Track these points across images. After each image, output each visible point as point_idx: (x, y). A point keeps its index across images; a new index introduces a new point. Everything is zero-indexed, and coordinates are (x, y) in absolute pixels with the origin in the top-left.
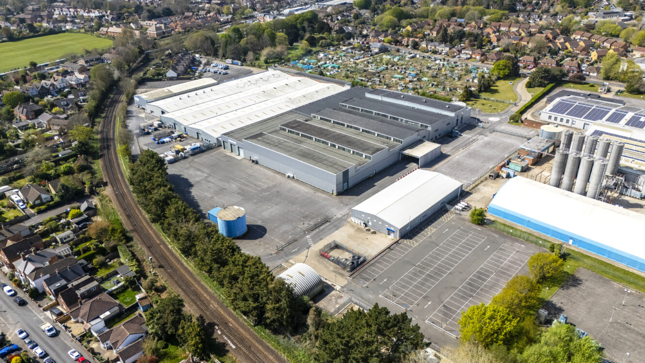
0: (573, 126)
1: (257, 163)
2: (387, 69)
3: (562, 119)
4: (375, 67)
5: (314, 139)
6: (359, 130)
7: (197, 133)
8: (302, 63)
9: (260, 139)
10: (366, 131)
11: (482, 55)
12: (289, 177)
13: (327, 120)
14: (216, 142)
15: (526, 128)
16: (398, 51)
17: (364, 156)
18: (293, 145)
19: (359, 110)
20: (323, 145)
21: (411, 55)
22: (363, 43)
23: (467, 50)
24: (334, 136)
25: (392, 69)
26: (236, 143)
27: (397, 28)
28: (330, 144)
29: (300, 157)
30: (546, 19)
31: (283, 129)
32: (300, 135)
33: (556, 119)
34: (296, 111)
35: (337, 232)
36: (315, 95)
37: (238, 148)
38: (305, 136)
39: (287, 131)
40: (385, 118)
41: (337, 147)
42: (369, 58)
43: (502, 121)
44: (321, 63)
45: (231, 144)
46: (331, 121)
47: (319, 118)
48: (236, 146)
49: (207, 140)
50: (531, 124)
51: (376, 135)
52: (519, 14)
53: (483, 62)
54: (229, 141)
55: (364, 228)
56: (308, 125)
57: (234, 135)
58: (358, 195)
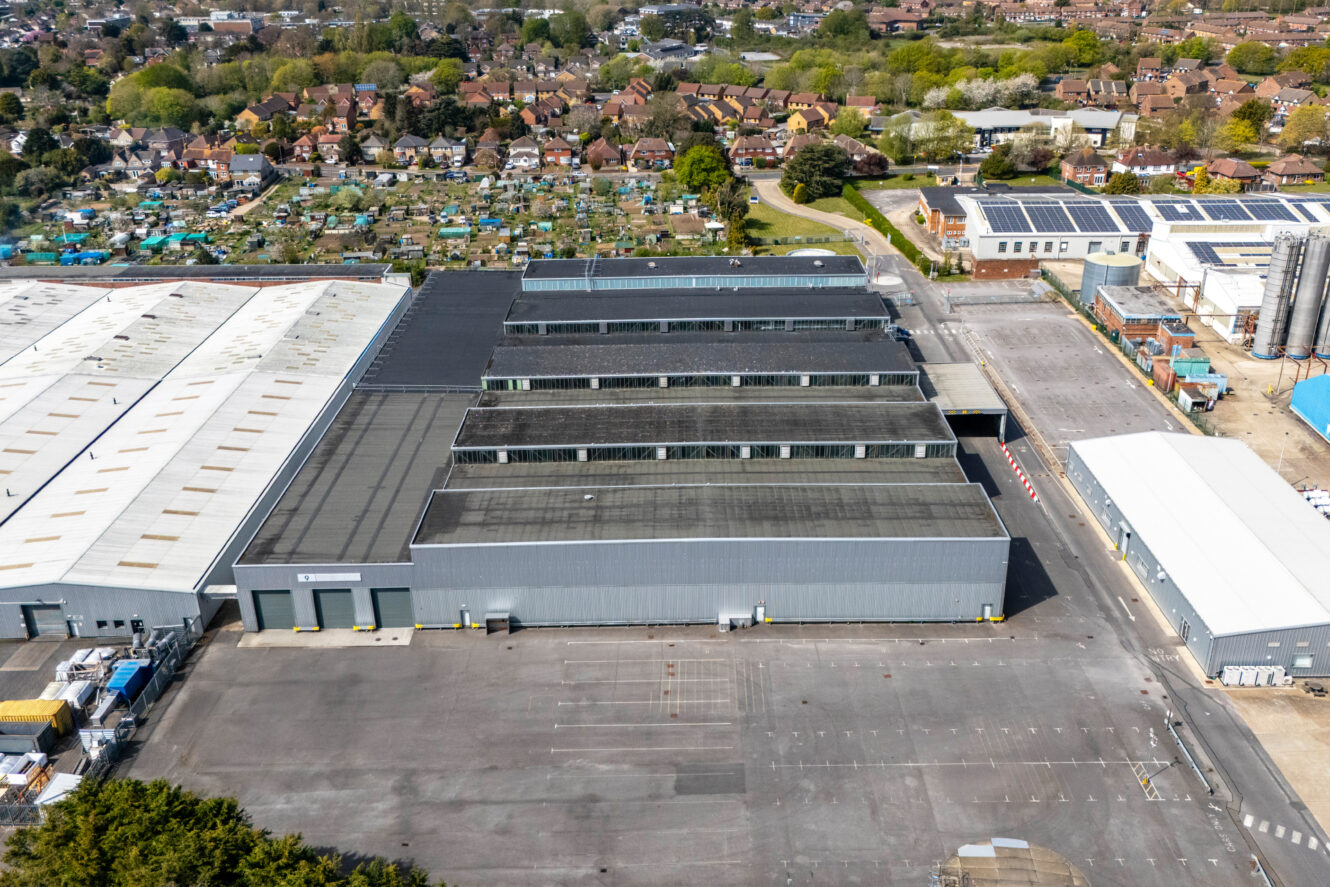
1: (514, 626)
2: (376, 221)
3: (1033, 246)
4: (332, 219)
5: (662, 454)
6: (727, 381)
7: (26, 610)
8: (42, 249)
9: (478, 517)
10: (758, 380)
11: (574, 154)
12: (733, 627)
13: (564, 384)
14: (194, 611)
15: (993, 284)
16: (317, 173)
17: (920, 452)
18: (650, 495)
19: (596, 327)
20: (716, 463)
21: (385, 177)
22: (175, 165)
23: (523, 145)
24: (718, 422)
25: (394, 219)
26: (356, 577)
27: (212, 121)
28: (745, 453)
29: (767, 525)
30: (546, 72)
31: (473, 457)
32: (582, 455)
33: (1018, 247)
34: (382, 386)
35: (1268, 747)
36: (327, 326)
37: (374, 593)
38: (609, 454)
39: (503, 457)
40: (714, 333)
41: (785, 452)
42: (257, 202)
43: (911, 280)
44: (119, 236)
45: (316, 594)
46: (585, 383)
47: (526, 385)
48: (356, 592)
49: (118, 624)
50: (992, 269)
51: (805, 381)
52: (479, 66)
53: (596, 168)
54: (301, 578)
55: (1298, 690)
56: (547, 412)
57: (302, 548)
58: (1050, 591)
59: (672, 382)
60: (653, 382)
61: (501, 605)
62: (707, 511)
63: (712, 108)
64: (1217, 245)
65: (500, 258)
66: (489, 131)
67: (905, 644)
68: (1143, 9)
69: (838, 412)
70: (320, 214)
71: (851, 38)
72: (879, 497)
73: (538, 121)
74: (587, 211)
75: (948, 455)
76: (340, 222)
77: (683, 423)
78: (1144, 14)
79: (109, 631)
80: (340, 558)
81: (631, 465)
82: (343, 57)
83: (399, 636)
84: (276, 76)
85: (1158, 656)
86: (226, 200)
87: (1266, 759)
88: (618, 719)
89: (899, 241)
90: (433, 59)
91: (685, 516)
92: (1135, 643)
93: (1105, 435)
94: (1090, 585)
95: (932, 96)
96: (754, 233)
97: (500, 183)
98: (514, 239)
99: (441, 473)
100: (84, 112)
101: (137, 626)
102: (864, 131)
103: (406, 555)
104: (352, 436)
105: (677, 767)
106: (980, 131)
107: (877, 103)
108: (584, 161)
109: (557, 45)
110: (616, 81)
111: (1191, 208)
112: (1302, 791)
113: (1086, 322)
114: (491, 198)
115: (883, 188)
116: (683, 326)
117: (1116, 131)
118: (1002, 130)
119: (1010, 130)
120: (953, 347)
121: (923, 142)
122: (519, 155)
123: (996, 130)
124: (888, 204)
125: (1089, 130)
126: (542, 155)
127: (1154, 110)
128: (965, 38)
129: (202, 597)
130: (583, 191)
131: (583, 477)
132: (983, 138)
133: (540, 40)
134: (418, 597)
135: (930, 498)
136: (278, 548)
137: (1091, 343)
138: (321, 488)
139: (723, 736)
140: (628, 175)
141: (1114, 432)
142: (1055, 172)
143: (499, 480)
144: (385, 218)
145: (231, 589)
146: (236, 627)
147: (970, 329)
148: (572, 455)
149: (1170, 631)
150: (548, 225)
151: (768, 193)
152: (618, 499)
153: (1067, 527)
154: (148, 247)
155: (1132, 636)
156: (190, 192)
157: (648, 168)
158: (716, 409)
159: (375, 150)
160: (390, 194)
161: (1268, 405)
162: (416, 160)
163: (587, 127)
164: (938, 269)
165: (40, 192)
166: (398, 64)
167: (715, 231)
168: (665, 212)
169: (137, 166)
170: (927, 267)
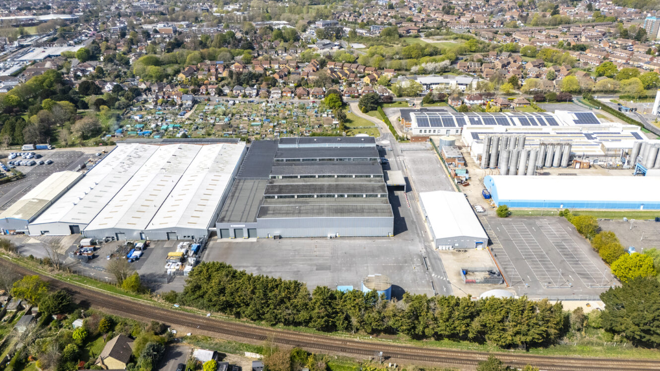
0: (439, 134)
1: (280, 237)
2: (231, 119)
3: (430, 131)
4: (217, 119)
5: (315, 196)
6: (334, 176)
7: (168, 233)
8: (132, 130)
9: (272, 212)
10: (342, 176)
11: (292, 92)
12: (331, 238)
13: (291, 177)
14: (206, 234)
15: (416, 143)
16: (209, 100)
17: (379, 196)
18: (312, 207)
19: (299, 160)
20: (329, 199)
21: (231, 102)
22: (163, 97)
23: (275, 90)
24: (330, 188)
25: (237, 119)
26: (244, 226)
27: (170, 78)
28: (336, 196)
29: (339, 214)
30: (282, 53)
31: (269, 197)
32: (296, 197)
33: (425, 131)
34: (243, 178)
35: (443, 262)
36: (225, 158)
37: (248, 230)
38: (303, 196)
39: (276, 197)
40: (332, 162)
41: (346, 196)
42: (192, 111)
43: (392, 142)
44: (153, 126)
45: (235, 230)
46: (297, 177)
47: (281, 178)
48: (244, 229)
49: (189, 237)
50: (417, 139)
51: (354, 177)
52: (258, 51)
53: (300, 98)
54: (232, 226)
55: (455, 251)
56: (287, 185)
57: (231, 219)
58: (406, 229)
59: (319, 177)
60: (314, 177)
61: (277, 232)
62: (325, 211)
63: (338, 73)
64: (479, 133)
65: (270, 134)
66: (264, 83)
67: (369, 241)
68: (502, 24)
69: (361, 185)
70: (214, 117)
71: (392, 38)
72: (366, 207)
73: (280, 78)
74: (297, 116)
75: (386, 197)
76: (220, 120)
77: (320, 188)
78: (502, 26)
79: (186, 238)
80: (240, 221)
81: (308, 199)
82: (211, 49)
83: (253, 240)
84: (188, 57)
85: (427, 244)
86: (182, 112)
87: (442, 264)
88: (304, 256)
89: (392, 128)
90: (242, 50)
91: (320, 212)
92: (423, 241)
93: (433, 191)
94: (416, 228)
95: (414, 69)
96: (348, 125)
97: (269, 105)
98: (274, 126)
99: (261, 201)
100: (125, 73)
101: (193, 238)
102: (388, 84)
103: (255, 221)
104: (238, 191)
105: (317, 266)
106: (426, 84)
107: (395, 70)
108: (295, 95)
109: (286, 41)
110: (306, 59)
111: (479, 119)
112: (446, 270)
113: (438, 157)
114: (266, 111)
115: (391, 107)
116: (323, 160)
117: (471, 85)
118: (434, 84)
119: (436, 84)
120: (399, 164)
121: (406, 89)
122: (274, 93)
123: (431, 84)
124: (391, 113)
125: (462, 84)
126: (282, 92)
127: (487, 75)
128: (434, 37)
129: (208, 230)
130: (295, 108)
131: (296, 202)
132: (427, 87)
133: (279, 39)
134: (258, 230)
135: (378, 208)
136: (225, 219)
137: (438, 163)
138: (233, 204)
139: (327, 260)
140: (309, 101)
141: (435, 190)
142: (446, 101)
143: (275, 203)
144: (234, 118)
145: (214, 229)
146: (216, 237)
147: (406, 158)
148: (293, 197)
149: (431, 238)
150: (285, 121)
151: (354, 109)
152: (304, 208)
153: (415, 215)
154: (163, 129)
155: (422, 239)
156: (170, 108)
157: (316, 98)
158: (330, 185)
159: (227, 90)
160: (234, 108)
161: (478, 182)
162: (241, 94)
163: (297, 81)
164: (400, 139)
165: (123, 108)
166: (230, 52)
167: (336, 124)
168: (321, 116)
169: (151, 98)
170: (398, 138)
